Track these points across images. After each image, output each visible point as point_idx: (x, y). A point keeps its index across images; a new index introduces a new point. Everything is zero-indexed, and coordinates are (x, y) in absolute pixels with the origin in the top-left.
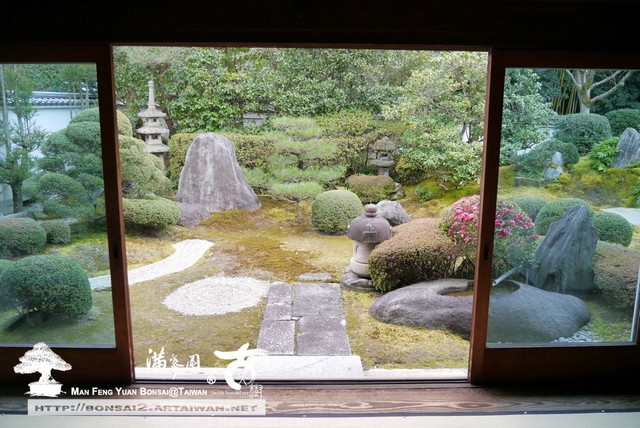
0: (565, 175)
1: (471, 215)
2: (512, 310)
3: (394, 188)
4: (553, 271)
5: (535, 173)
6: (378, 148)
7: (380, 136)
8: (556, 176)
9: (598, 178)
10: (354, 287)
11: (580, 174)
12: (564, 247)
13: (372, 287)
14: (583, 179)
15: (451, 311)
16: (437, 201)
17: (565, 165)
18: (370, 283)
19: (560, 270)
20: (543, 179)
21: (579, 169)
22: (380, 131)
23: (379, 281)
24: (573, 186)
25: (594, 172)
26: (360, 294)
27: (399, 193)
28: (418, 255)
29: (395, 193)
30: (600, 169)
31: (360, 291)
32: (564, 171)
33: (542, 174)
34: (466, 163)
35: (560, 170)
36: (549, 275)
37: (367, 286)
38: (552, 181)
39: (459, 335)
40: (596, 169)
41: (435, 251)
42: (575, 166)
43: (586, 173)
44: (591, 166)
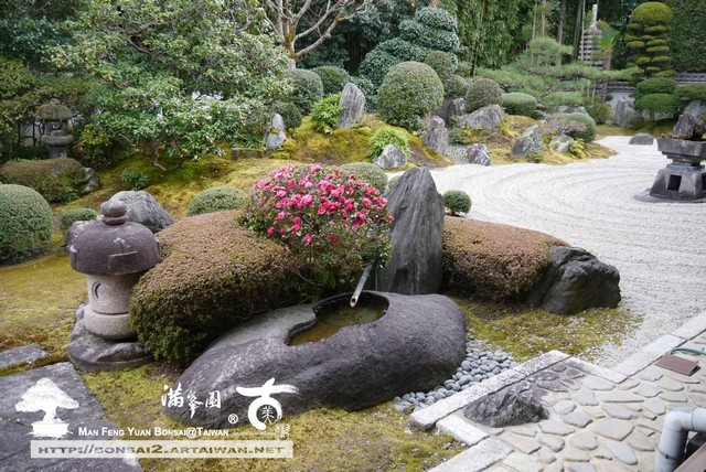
0: (290, 141)
1: (307, 198)
2: (403, 342)
3: (84, 176)
4: (404, 264)
5: (254, 141)
6: (45, 116)
7: (45, 98)
8: (279, 143)
9: (326, 142)
10: (105, 364)
11: (305, 139)
12: (412, 228)
13: (142, 355)
14: (310, 145)
15: (319, 369)
16: (158, 187)
17: (287, 129)
18: (138, 349)
19: (413, 262)
20: (265, 149)
21: (303, 133)
22: (43, 90)
23: (164, 342)
24: (300, 153)
25: (319, 136)
26: (124, 375)
27: (92, 182)
28: (238, 282)
29: (86, 183)
30: (327, 131)
31: (122, 368)
32: (287, 136)
33: (263, 142)
34: (198, 128)
35: (283, 135)
36: (399, 271)
37: (134, 355)
38: (277, 150)
39: (342, 407)
40: (321, 132)
41: (265, 269)
42: (297, 130)
43: (311, 137)
44: (314, 128)
